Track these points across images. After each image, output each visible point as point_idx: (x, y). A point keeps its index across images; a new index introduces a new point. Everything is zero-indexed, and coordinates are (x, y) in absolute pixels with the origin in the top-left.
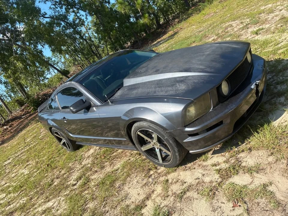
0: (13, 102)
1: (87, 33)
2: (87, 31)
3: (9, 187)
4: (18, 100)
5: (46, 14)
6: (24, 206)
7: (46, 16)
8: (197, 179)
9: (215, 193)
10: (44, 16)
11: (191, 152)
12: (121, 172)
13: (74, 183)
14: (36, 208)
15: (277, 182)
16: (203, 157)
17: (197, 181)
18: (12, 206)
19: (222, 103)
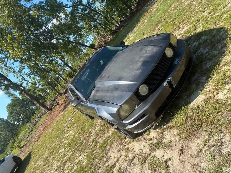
0: (66, 76)
1: (101, 6)
2: (101, 5)
3: (65, 144)
4: (68, 74)
5: (67, 5)
6: (70, 159)
7: (68, 6)
8: (140, 150)
9: (145, 162)
10: (66, 7)
11: (134, 133)
12: (111, 139)
13: (91, 144)
14: (75, 160)
15: (174, 158)
16: (148, 132)
17: (140, 151)
18: (65, 158)
19: (143, 101)
